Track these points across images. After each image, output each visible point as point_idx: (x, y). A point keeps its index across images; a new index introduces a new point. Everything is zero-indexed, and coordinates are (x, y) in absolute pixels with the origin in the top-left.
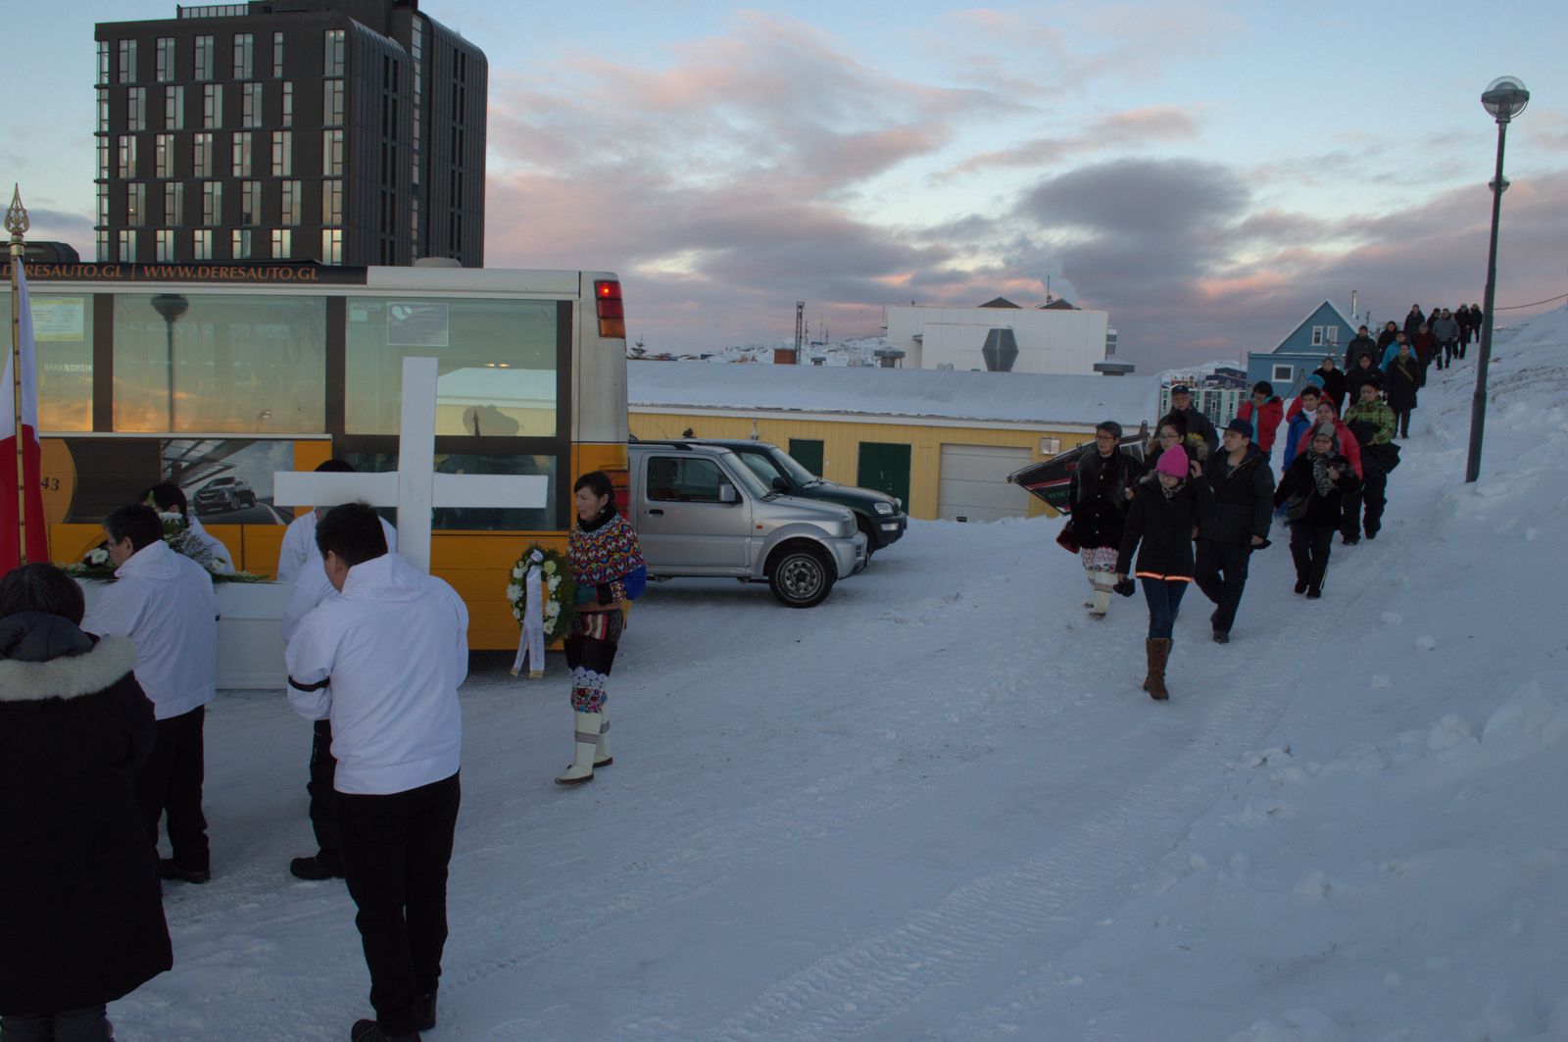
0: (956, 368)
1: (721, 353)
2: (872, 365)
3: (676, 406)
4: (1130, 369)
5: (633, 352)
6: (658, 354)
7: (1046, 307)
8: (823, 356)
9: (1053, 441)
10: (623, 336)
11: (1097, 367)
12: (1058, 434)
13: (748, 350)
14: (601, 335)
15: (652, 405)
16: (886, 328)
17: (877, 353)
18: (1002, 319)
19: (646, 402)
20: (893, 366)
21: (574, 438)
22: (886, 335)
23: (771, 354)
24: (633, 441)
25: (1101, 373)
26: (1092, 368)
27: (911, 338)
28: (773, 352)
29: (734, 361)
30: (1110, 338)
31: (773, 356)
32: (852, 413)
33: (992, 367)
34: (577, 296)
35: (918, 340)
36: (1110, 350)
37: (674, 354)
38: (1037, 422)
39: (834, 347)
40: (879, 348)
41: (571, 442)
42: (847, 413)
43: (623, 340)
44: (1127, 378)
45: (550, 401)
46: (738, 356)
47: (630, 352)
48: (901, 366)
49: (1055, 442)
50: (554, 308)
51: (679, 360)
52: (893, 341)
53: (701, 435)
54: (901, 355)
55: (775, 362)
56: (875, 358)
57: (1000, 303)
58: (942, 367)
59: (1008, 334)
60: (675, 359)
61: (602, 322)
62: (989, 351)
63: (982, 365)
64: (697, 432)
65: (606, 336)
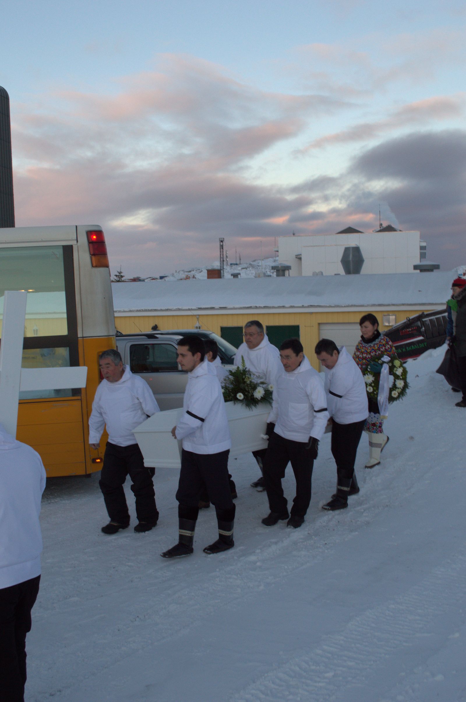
0: (324, 274)
1: (173, 275)
2: (270, 276)
3: (146, 311)
4: (437, 267)
5: (115, 278)
6: (132, 278)
7: (380, 231)
8: (238, 272)
9: (391, 317)
10: (107, 266)
11: (416, 267)
12: (393, 312)
13: (190, 271)
14: (93, 266)
15: (131, 311)
16: (278, 251)
17: (273, 268)
18: (352, 240)
19: (126, 309)
20: (284, 275)
21: (80, 335)
22: (278, 256)
23: (205, 273)
24: (119, 335)
25: (418, 271)
26: (412, 268)
27: (295, 256)
28: (206, 271)
29: (181, 279)
30: (422, 248)
31: (206, 275)
32: (260, 308)
33: (348, 272)
34: (76, 242)
35: (299, 258)
36: (423, 256)
37: (142, 277)
38: (380, 305)
39: (245, 266)
40: (274, 264)
41: (78, 338)
42: (256, 307)
43: (107, 269)
44: (435, 273)
45: (63, 313)
46: (184, 276)
47: (113, 278)
48: (289, 275)
49: (392, 318)
50: (61, 251)
51: (146, 281)
52: (282, 260)
53: (164, 328)
54: (288, 268)
55: (208, 278)
56: (272, 271)
57: (350, 230)
58: (315, 274)
59: (357, 250)
60: (143, 280)
61: (93, 258)
62: (345, 262)
63: (342, 271)
64: (160, 326)
65: (96, 266)
